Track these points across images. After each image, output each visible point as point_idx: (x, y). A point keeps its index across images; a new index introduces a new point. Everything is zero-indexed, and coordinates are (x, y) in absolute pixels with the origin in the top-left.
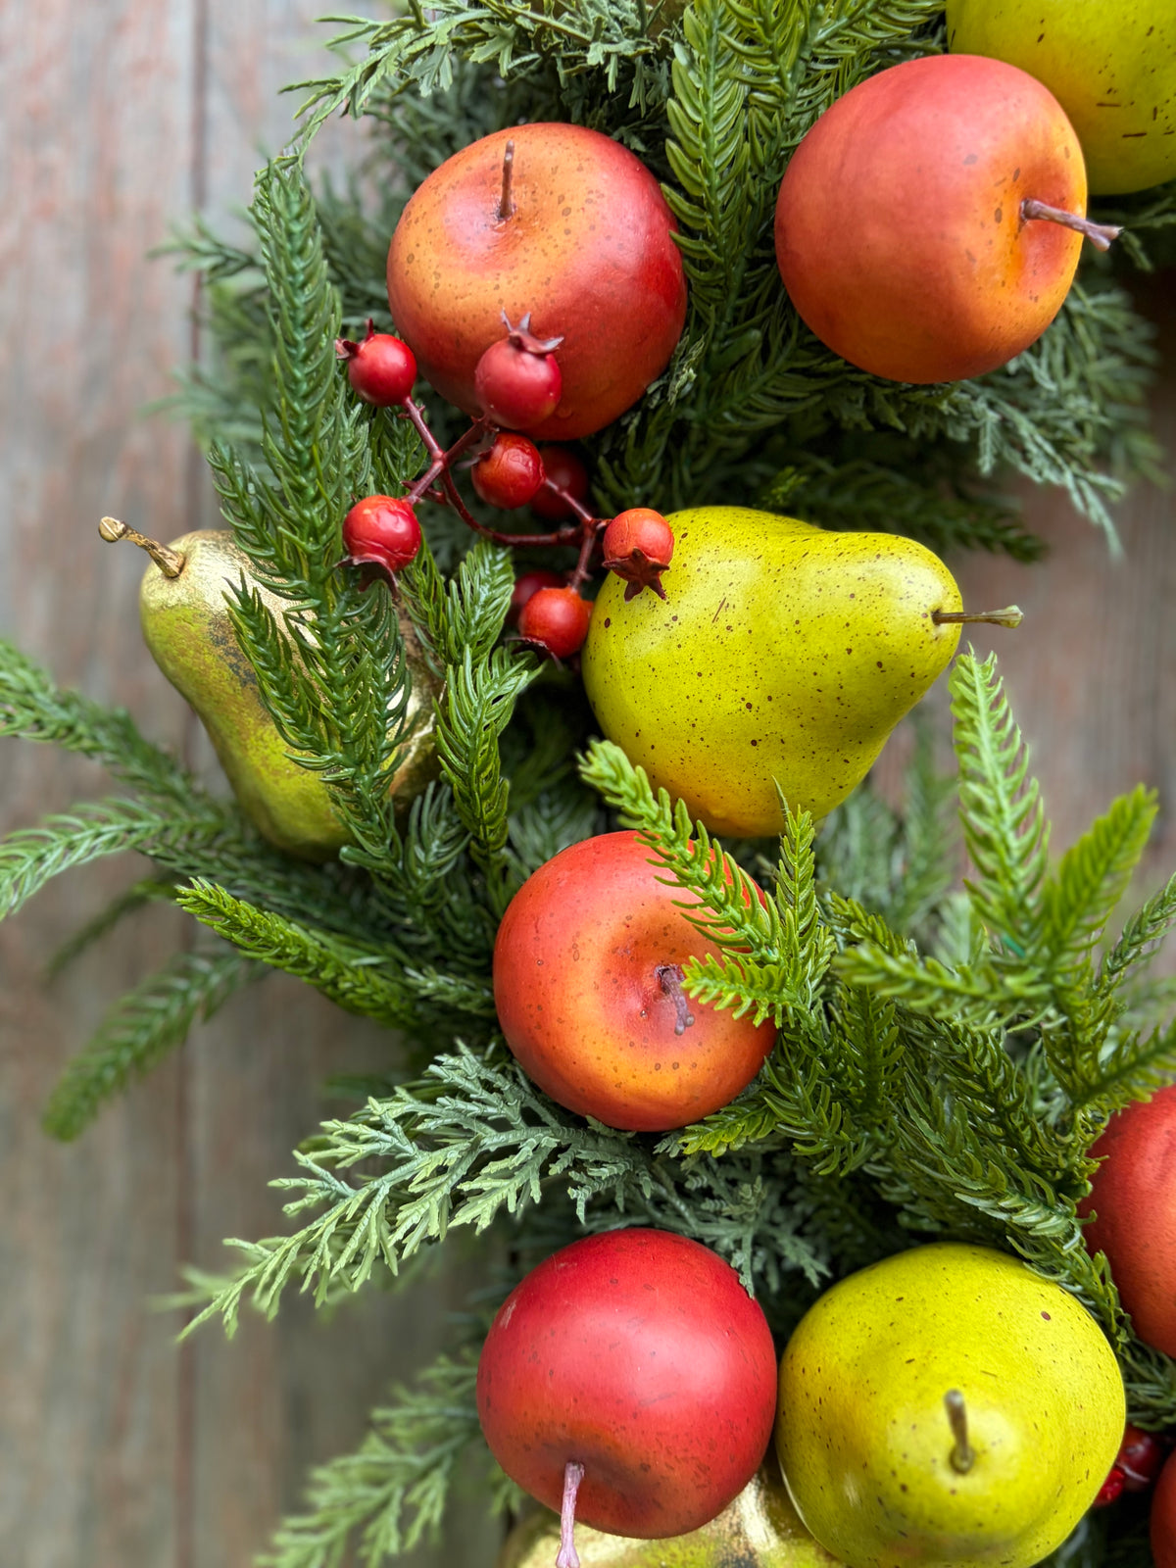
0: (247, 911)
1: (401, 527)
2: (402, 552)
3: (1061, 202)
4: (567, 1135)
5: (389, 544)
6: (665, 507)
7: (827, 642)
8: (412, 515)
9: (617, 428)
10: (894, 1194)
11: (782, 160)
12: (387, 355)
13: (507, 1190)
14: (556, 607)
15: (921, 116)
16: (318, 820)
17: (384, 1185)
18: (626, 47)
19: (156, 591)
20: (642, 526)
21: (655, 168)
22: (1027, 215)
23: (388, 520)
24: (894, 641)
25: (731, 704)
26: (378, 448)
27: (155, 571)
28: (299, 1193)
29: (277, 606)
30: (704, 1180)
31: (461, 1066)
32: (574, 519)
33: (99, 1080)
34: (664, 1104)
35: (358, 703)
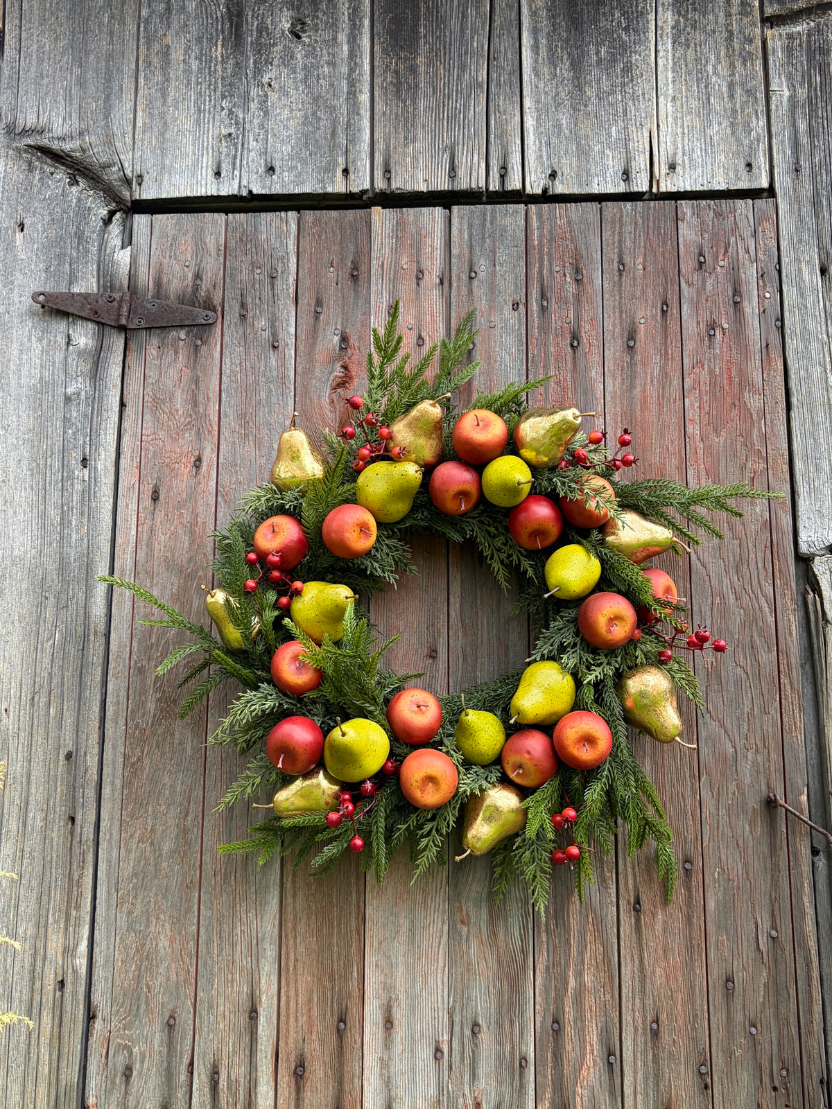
0: (225, 657)
1: (254, 585)
2: (254, 589)
3: (368, 529)
4: (284, 698)
5: (252, 588)
6: (304, 582)
7: (328, 603)
8: (256, 583)
9: (296, 567)
10: (349, 711)
11: (323, 520)
12: (252, 556)
13: (272, 704)
14: (284, 600)
15: (340, 516)
16: (238, 642)
17: (249, 705)
18: (295, 503)
19: (209, 599)
20: (298, 584)
21: (299, 522)
22: (361, 531)
23: (251, 583)
24: (339, 601)
25: (313, 615)
26: (251, 572)
27: (209, 596)
28: (233, 708)
29: (231, 599)
30: (311, 708)
31: (265, 685)
32: (289, 584)
33: (192, 702)
34: (300, 686)
35: (246, 616)
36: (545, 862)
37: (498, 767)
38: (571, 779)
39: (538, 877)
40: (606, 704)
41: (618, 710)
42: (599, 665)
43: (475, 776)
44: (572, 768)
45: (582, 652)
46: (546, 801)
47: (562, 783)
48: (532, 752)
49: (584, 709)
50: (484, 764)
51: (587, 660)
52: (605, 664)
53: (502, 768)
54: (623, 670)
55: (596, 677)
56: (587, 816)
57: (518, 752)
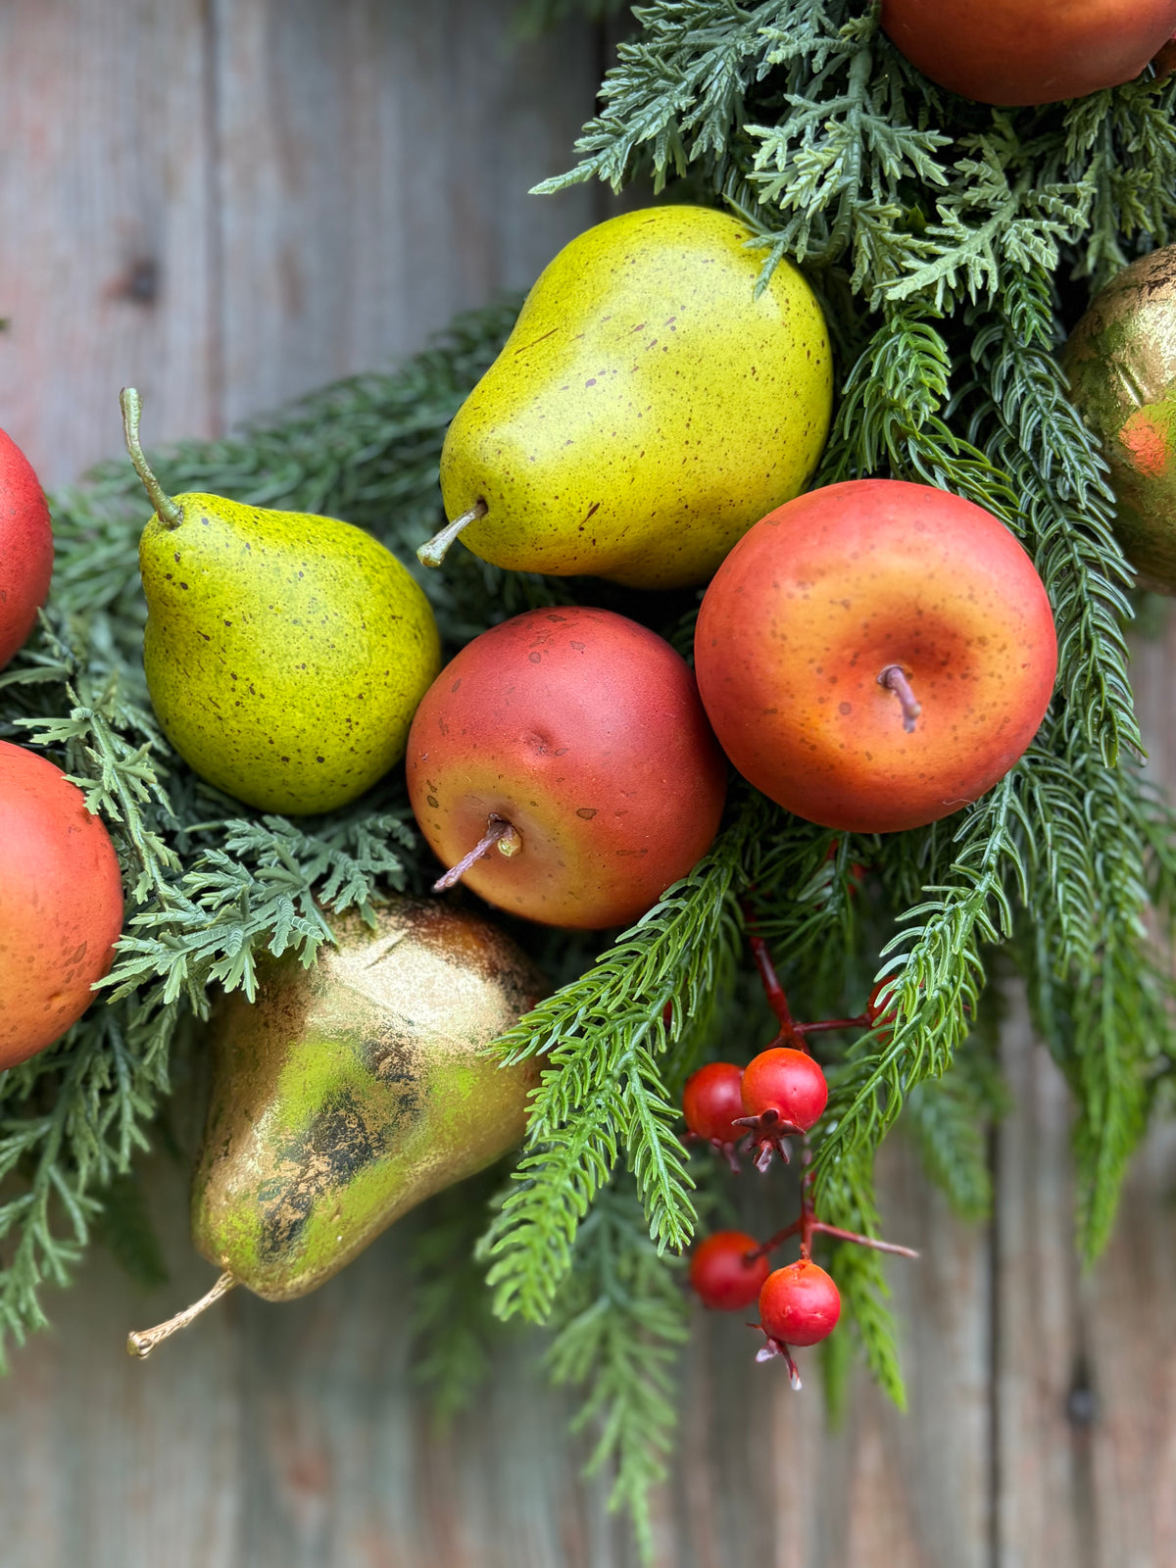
36: (657, 1293)
37: (387, 822)
38: (794, 877)
39: (621, 1364)
40: (1013, 446)
41: (1084, 472)
42: (975, 216)
43: (239, 881)
44: (800, 822)
45: (875, 123)
46: (654, 1011)
47: (744, 904)
48: (565, 736)
49: (883, 471)
50: (311, 805)
51: (907, 160)
52: (1003, 216)
53: (413, 824)
54: (1103, 261)
55: (962, 272)
56: (885, 1090)
57: (480, 736)
